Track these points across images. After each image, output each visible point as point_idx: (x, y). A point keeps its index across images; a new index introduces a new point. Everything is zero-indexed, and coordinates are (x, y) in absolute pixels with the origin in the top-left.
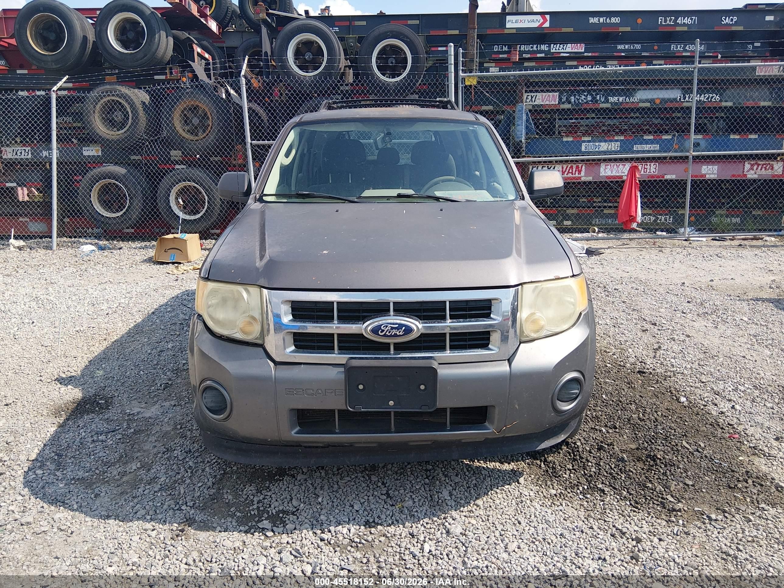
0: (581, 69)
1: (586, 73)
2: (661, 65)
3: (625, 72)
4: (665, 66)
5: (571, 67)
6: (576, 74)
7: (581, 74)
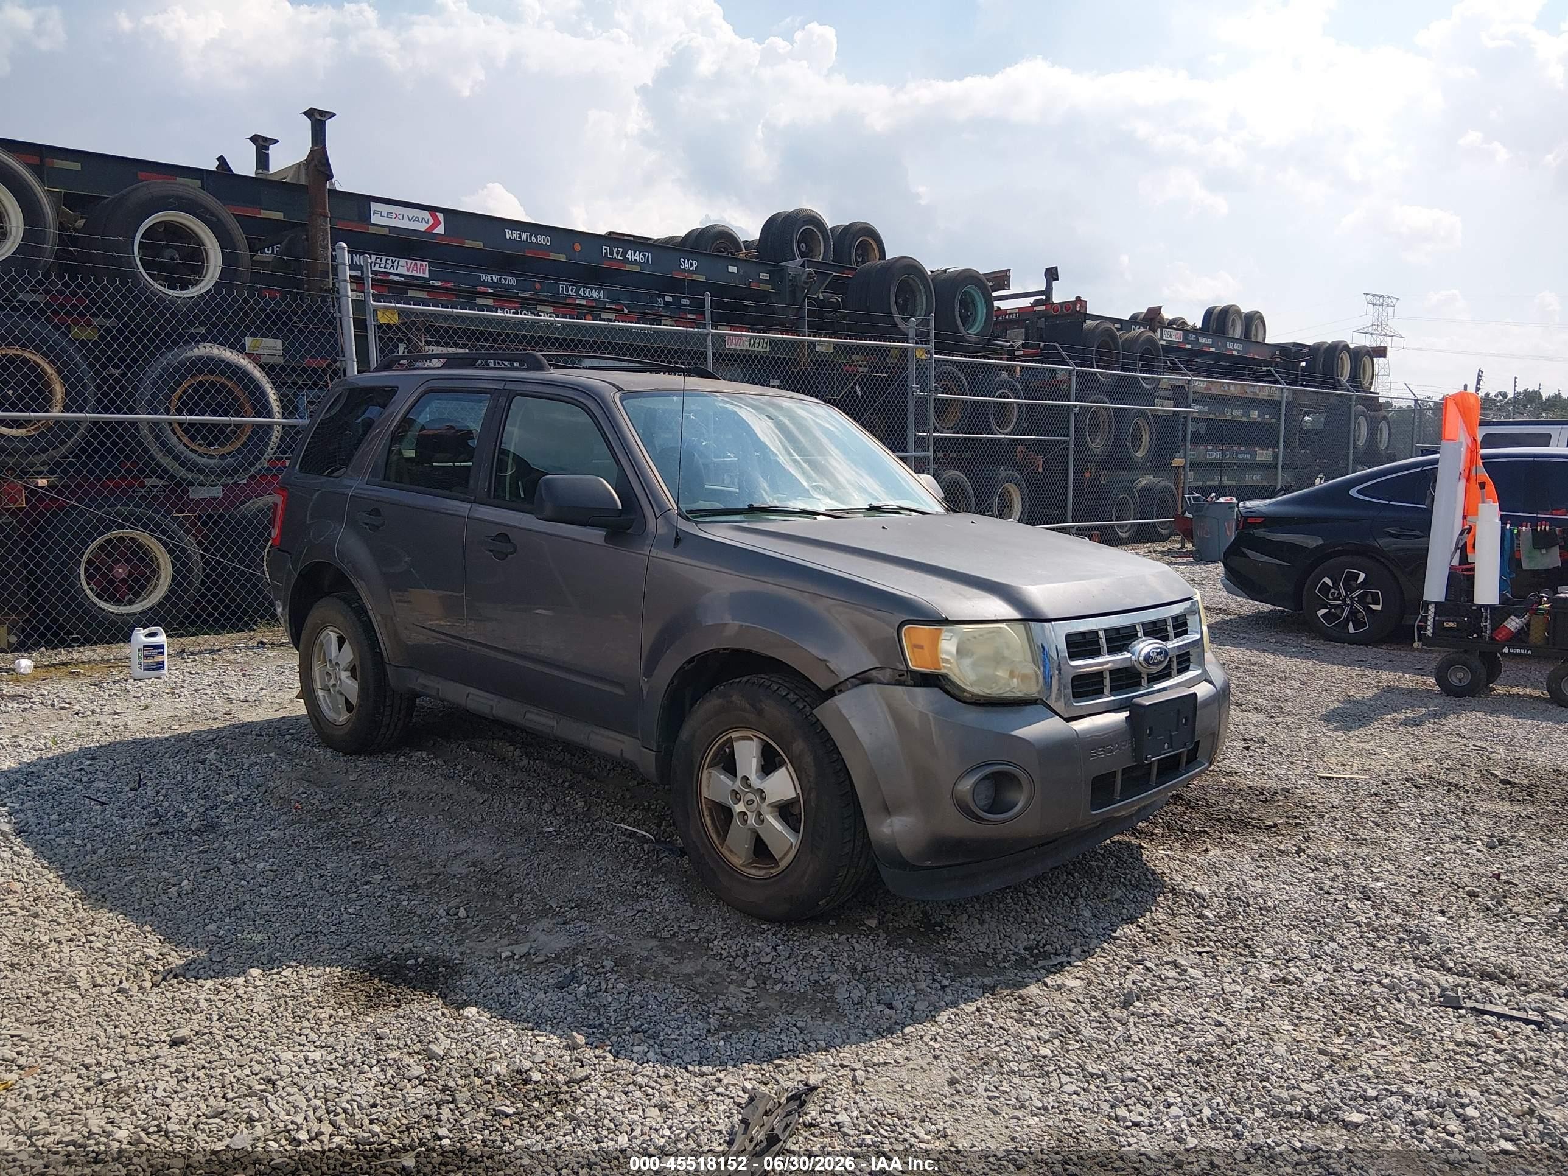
0: (499, 314)
1: (507, 322)
2: (610, 320)
3: (565, 326)
4: (617, 323)
5: (481, 308)
6: (490, 321)
7: (500, 321)
